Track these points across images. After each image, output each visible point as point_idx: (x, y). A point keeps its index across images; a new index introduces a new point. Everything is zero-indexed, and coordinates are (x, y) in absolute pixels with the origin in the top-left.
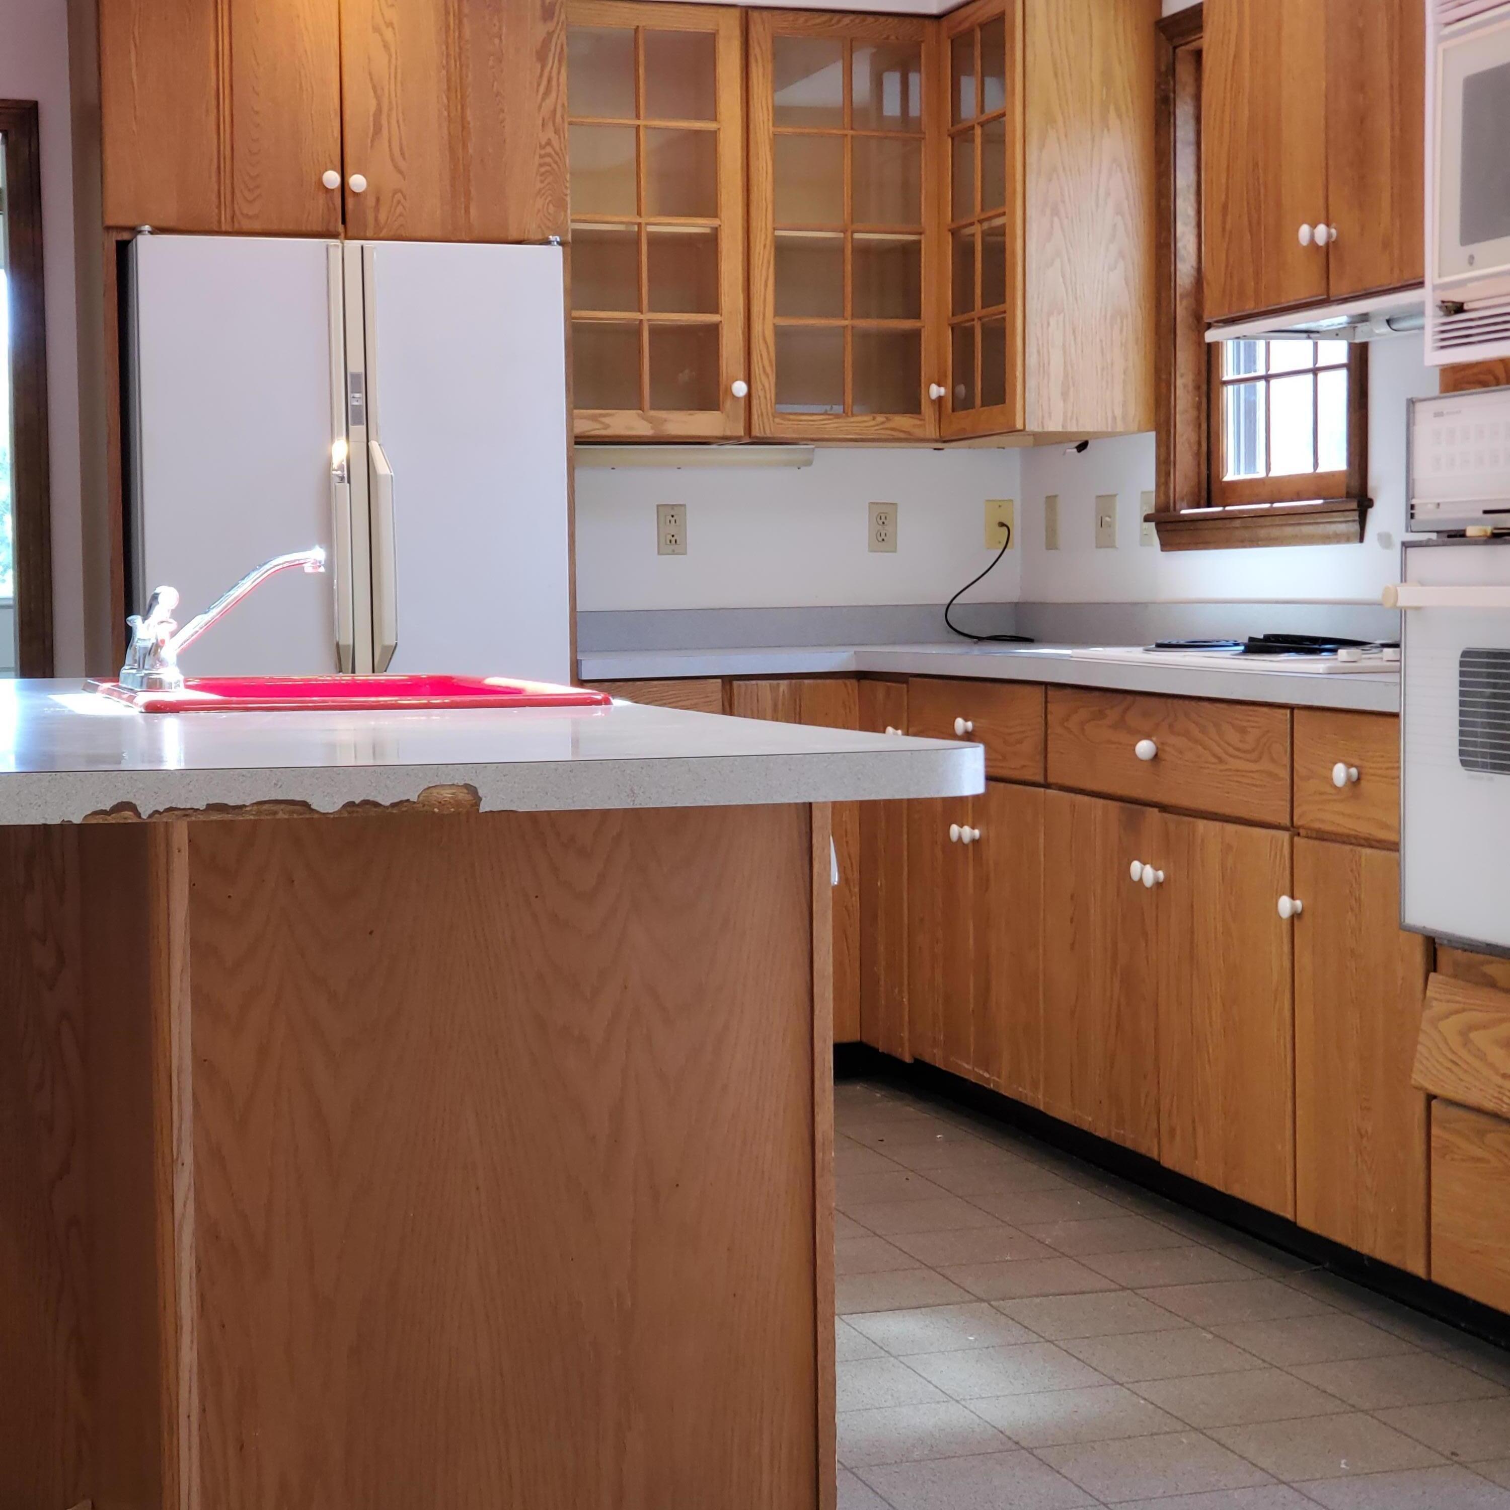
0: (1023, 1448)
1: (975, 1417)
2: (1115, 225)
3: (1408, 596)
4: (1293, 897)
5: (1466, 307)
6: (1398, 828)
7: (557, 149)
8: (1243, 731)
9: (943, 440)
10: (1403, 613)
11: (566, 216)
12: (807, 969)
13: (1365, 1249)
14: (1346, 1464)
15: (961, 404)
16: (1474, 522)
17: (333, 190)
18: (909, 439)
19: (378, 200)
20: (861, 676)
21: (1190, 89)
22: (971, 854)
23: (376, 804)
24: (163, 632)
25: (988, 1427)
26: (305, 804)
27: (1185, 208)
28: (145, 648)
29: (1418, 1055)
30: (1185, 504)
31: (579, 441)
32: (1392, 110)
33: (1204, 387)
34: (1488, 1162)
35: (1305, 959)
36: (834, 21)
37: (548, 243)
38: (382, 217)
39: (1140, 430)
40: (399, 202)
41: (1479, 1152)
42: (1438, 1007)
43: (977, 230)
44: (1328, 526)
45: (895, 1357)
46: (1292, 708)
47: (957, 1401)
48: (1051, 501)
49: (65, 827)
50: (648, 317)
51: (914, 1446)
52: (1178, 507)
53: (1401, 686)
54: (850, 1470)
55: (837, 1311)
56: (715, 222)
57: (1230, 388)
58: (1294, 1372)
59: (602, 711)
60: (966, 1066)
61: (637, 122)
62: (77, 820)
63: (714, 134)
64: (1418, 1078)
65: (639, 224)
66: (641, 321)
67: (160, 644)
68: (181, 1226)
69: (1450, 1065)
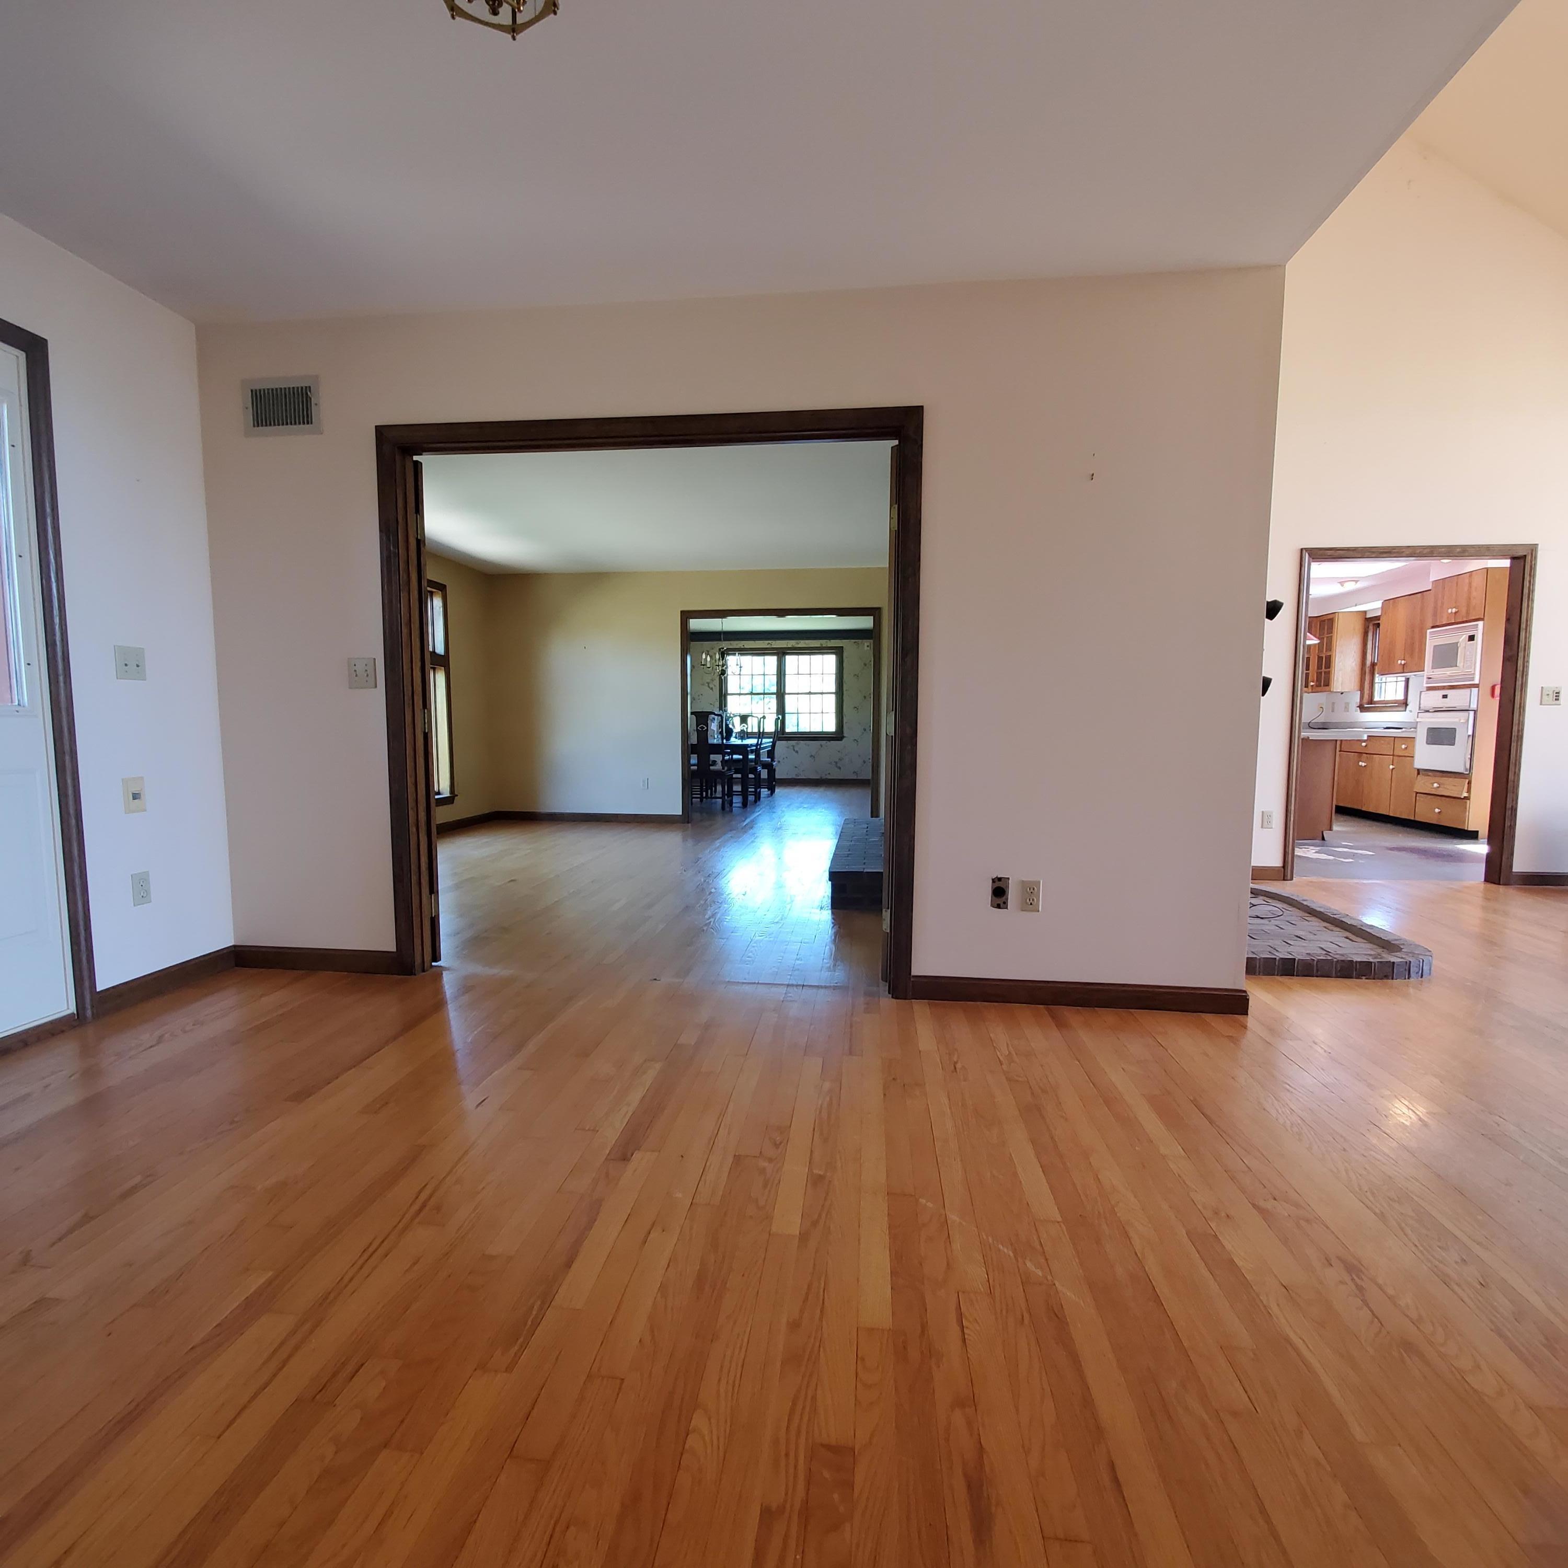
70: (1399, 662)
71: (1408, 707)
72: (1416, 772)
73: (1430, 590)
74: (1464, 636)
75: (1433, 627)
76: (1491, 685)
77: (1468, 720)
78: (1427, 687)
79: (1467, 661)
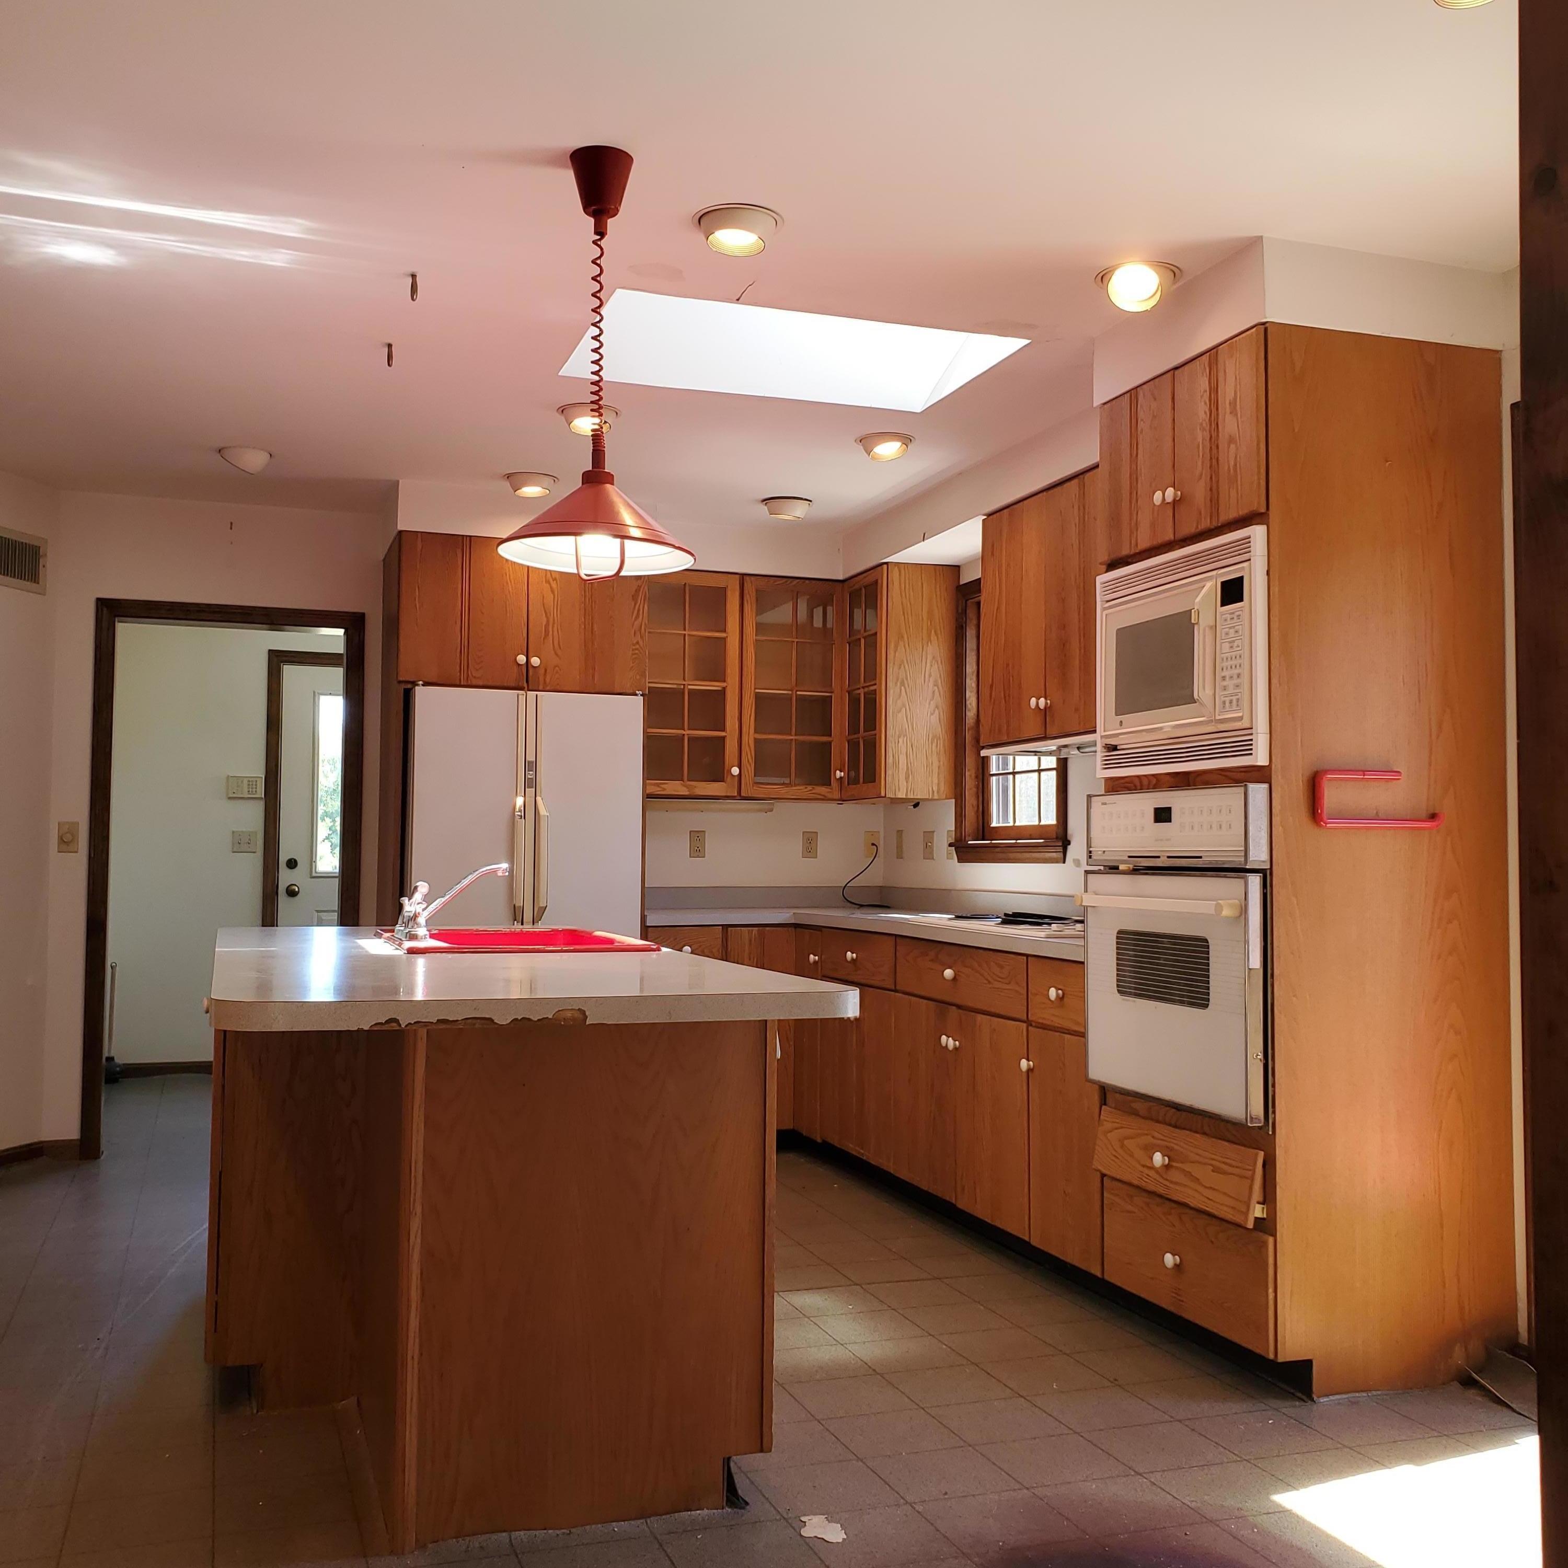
0: (878, 1374)
1: (852, 1354)
2: (934, 692)
3: (1088, 900)
4: (1028, 1060)
5: (1118, 748)
6: (1085, 1026)
7: (642, 646)
8: (1001, 967)
9: (842, 800)
10: (1086, 908)
11: (645, 680)
12: (763, 1108)
13: (1068, 1260)
14: (1056, 1386)
15: (853, 781)
16: (1124, 862)
17: (522, 665)
18: (825, 799)
19: (546, 670)
20: (796, 926)
21: (975, 622)
22: (854, 1026)
23: (529, 1019)
24: (419, 909)
25: (859, 1361)
26: (491, 1020)
27: (971, 683)
28: (409, 916)
29: (1096, 1152)
30: (970, 838)
31: (648, 797)
32: (1080, 640)
33: (981, 777)
34: (1135, 1213)
35: (1034, 1094)
36: (788, 583)
37: (636, 695)
38: (548, 680)
39: (947, 798)
40: (557, 672)
41: (1130, 1208)
42: (1108, 1126)
43: (862, 691)
44: (1046, 854)
45: (809, 1318)
46: (1027, 956)
47: (842, 1345)
48: (900, 833)
49: (359, 1031)
50: (687, 732)
51: (817, 1371)
52: (967, 839)
53: (1085, 947)
54: (781, 1385)
55: (776, 1289)
56: (724, 685)
57: (994, 778)
58: (1028, 1330)
59: (657, 954)
60: (851, 1145)
61: (684, 632)
62: (366, 1028)
63: (725, 639)
64: (1096, 1165)
65: (684, 685)
66: (684, 735)
67: (417, 915)
68: (413, 1249)
69: (1114, 1158)
70: (1033, 701)
71: (1070, 848)
72: (1096, 1098)
73: (1096, 466)
74: (1209, 585)
75: (1112, 565)
76: (1308, 773)
77: (1244, 910)
78: (1108, 780)
79: (1224, 678)
